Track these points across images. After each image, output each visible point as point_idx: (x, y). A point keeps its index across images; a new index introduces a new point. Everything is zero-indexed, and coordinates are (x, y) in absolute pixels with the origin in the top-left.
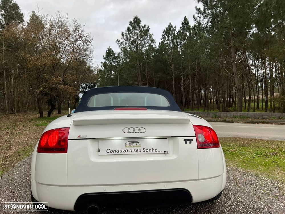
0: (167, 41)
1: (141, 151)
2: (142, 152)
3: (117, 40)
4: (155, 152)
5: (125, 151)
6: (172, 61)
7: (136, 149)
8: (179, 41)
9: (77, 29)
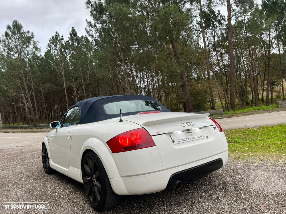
0: (55, 51)
6: (62, 71)
8: (67, 51)
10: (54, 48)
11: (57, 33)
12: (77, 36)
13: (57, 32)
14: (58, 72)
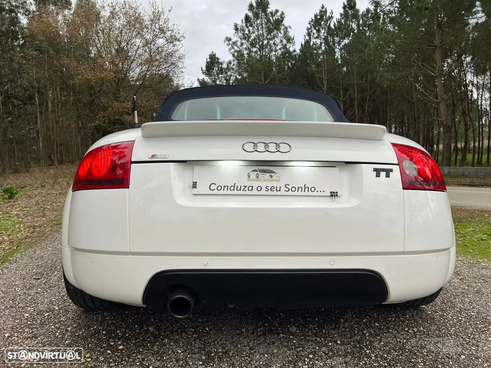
0: (316, 40)
1: (280, 190)
2: (283, 192)
3: (227, 38)
4: (310, 193)
5: (246, 189)
6: (324, 76)
7: (270, 184)
8: (337, 39)
9: (156, 17)
10: (316, 35)
12: (356, 9)
13: (323, 6)
14: (318, 77)
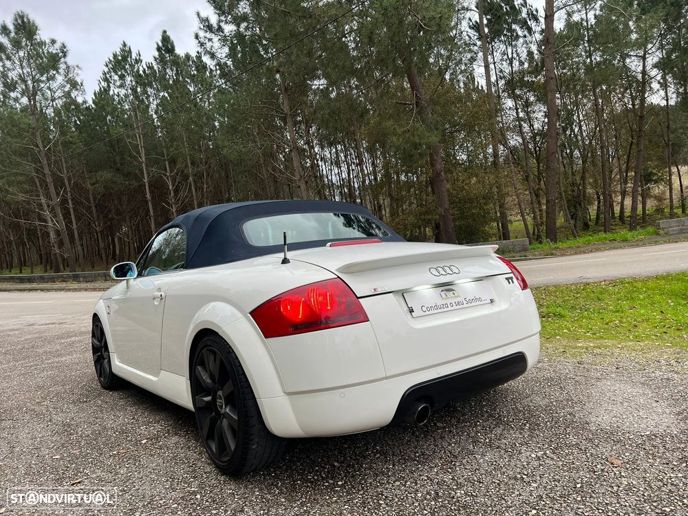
1: (463, 304)
4: (480, 303)
5: (444, 307)
6: (140, 142)
7: (456, 300)
8: (150, 91)
10: (118, 83)
11: (125, 45)
12: (176, 54)
13: (124, 43)
14: (129, 142)
